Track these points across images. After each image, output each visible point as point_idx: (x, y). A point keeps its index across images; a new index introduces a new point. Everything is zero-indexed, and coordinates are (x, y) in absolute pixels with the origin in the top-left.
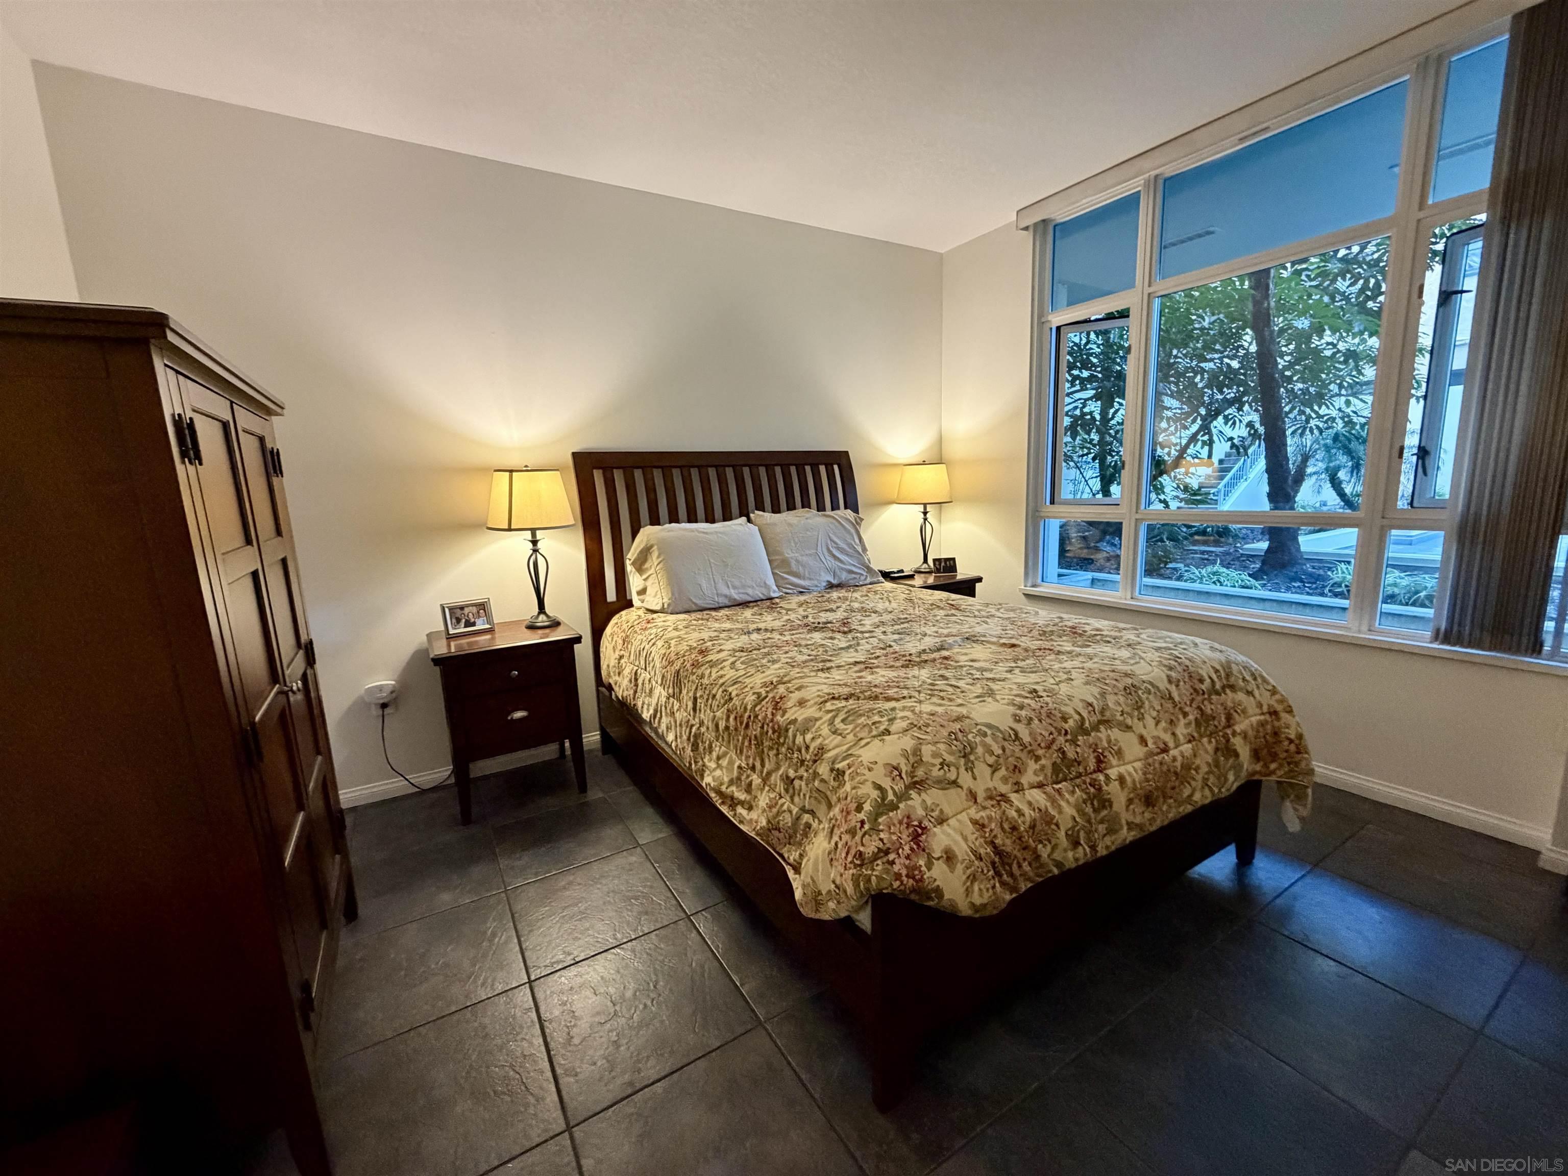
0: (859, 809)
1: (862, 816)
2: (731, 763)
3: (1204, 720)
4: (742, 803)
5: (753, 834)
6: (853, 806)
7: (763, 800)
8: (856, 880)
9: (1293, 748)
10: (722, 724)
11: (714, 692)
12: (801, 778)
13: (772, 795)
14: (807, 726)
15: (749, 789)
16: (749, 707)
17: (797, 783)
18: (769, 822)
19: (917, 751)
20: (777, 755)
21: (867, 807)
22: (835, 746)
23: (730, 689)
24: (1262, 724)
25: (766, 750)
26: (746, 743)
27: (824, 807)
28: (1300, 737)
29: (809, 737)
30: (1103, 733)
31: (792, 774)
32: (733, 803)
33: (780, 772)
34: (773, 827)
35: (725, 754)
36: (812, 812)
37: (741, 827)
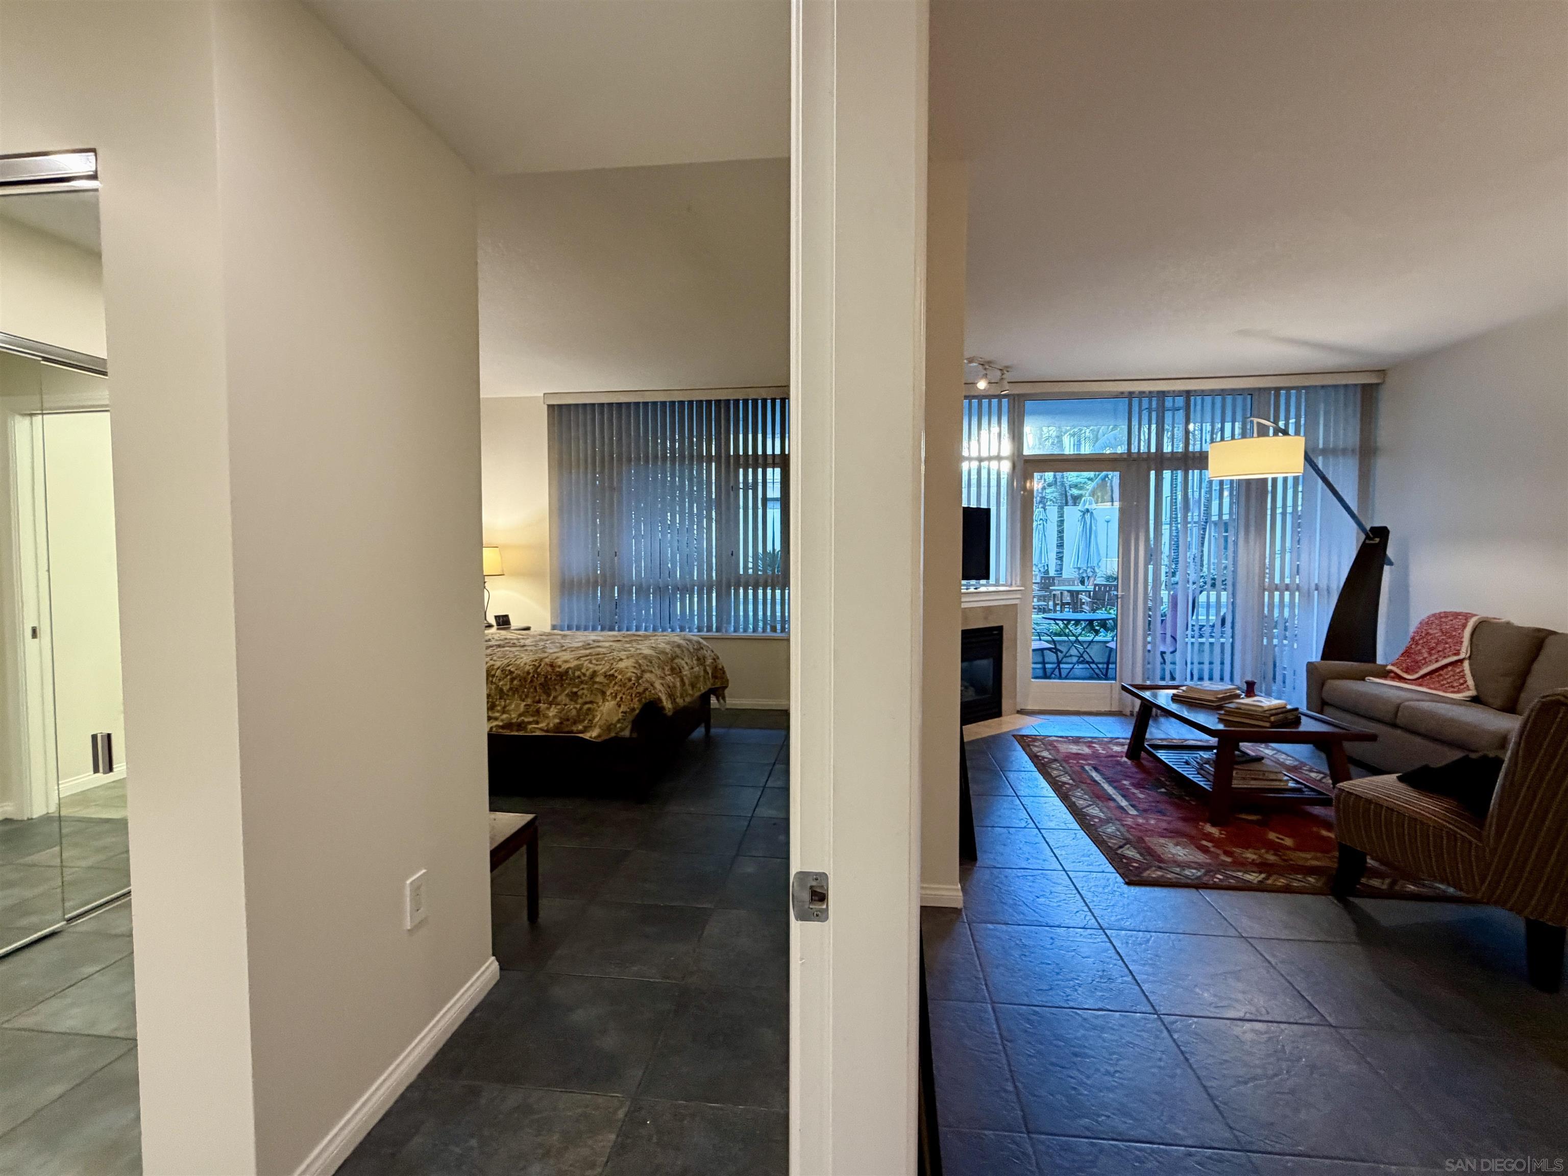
0: (630, 680)
1: (633, 682)
2: (518, 706)
3: (698, 659)
4: (530, 723)
5: (544, 734)
6: (627, 681)
7: (552, 712)
8: (640, 701)
9: (721, 672)
10: (505, 689)
11: (493, 673)
12: (583, 689)
13: (559, 707)
14: (579, 668)
15: (538, 711)
16: (531, 671)
17: (580, 693)
18: (561, 718)
19: (637, 662)
20: (562, 686)
21: (633, 679)
22: (602, 669)
23: (508, 668)
24: (712, 663)
25: (551, 687)
26: (532, 690)
27: (600, 696)
28: (723, 667)
29: (583, 671)
30: (676, 661)
31: (575, 690)
32: (521, 726)
33: (566, 692)
34: (564, 720)
35: (510, 704)
36: (591, 702)
37: (534, 734)
